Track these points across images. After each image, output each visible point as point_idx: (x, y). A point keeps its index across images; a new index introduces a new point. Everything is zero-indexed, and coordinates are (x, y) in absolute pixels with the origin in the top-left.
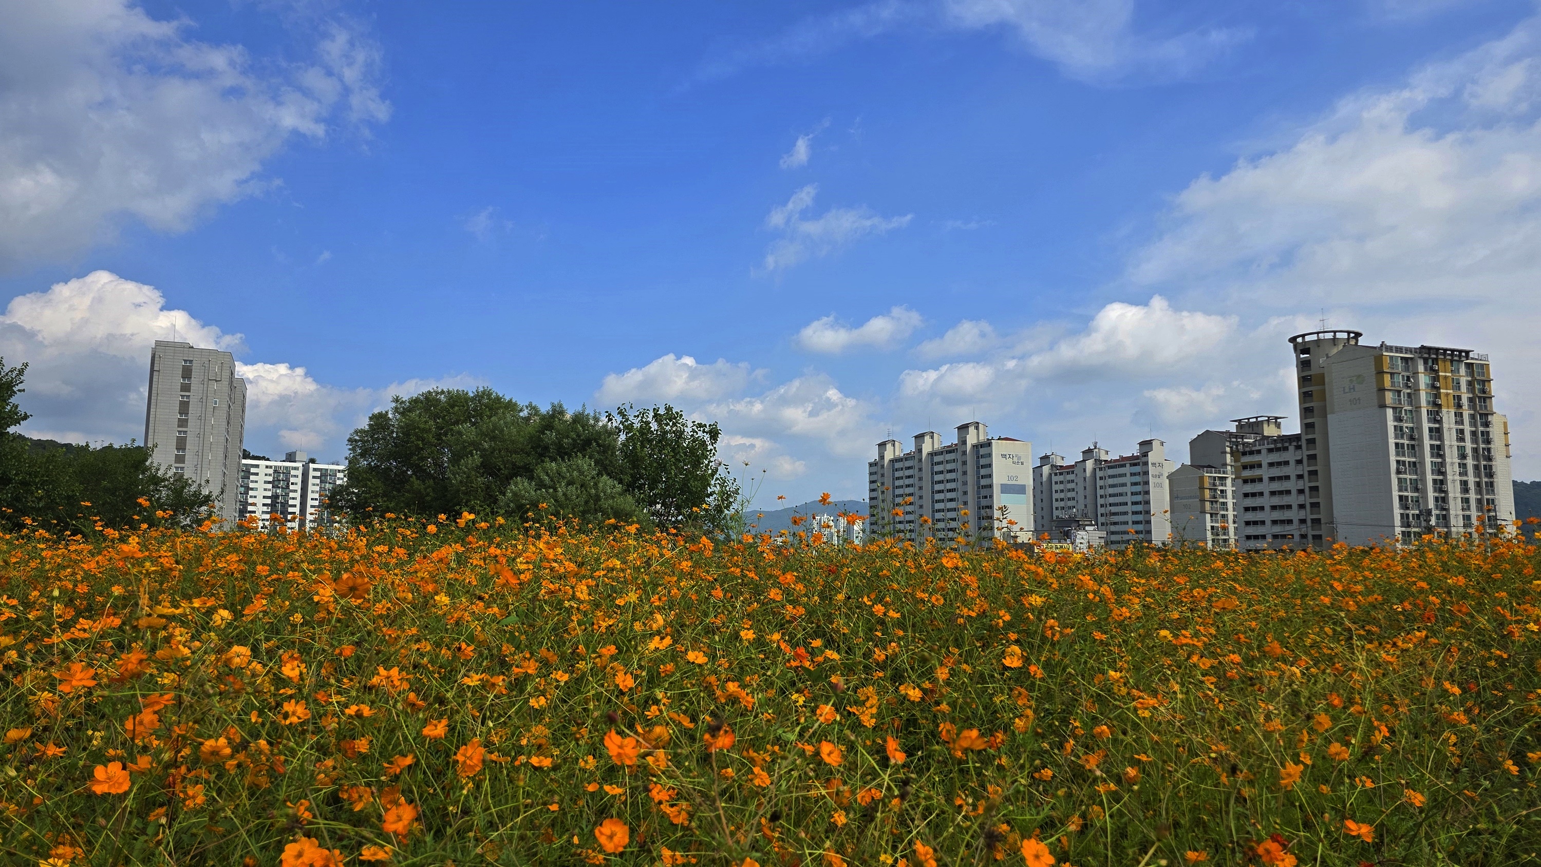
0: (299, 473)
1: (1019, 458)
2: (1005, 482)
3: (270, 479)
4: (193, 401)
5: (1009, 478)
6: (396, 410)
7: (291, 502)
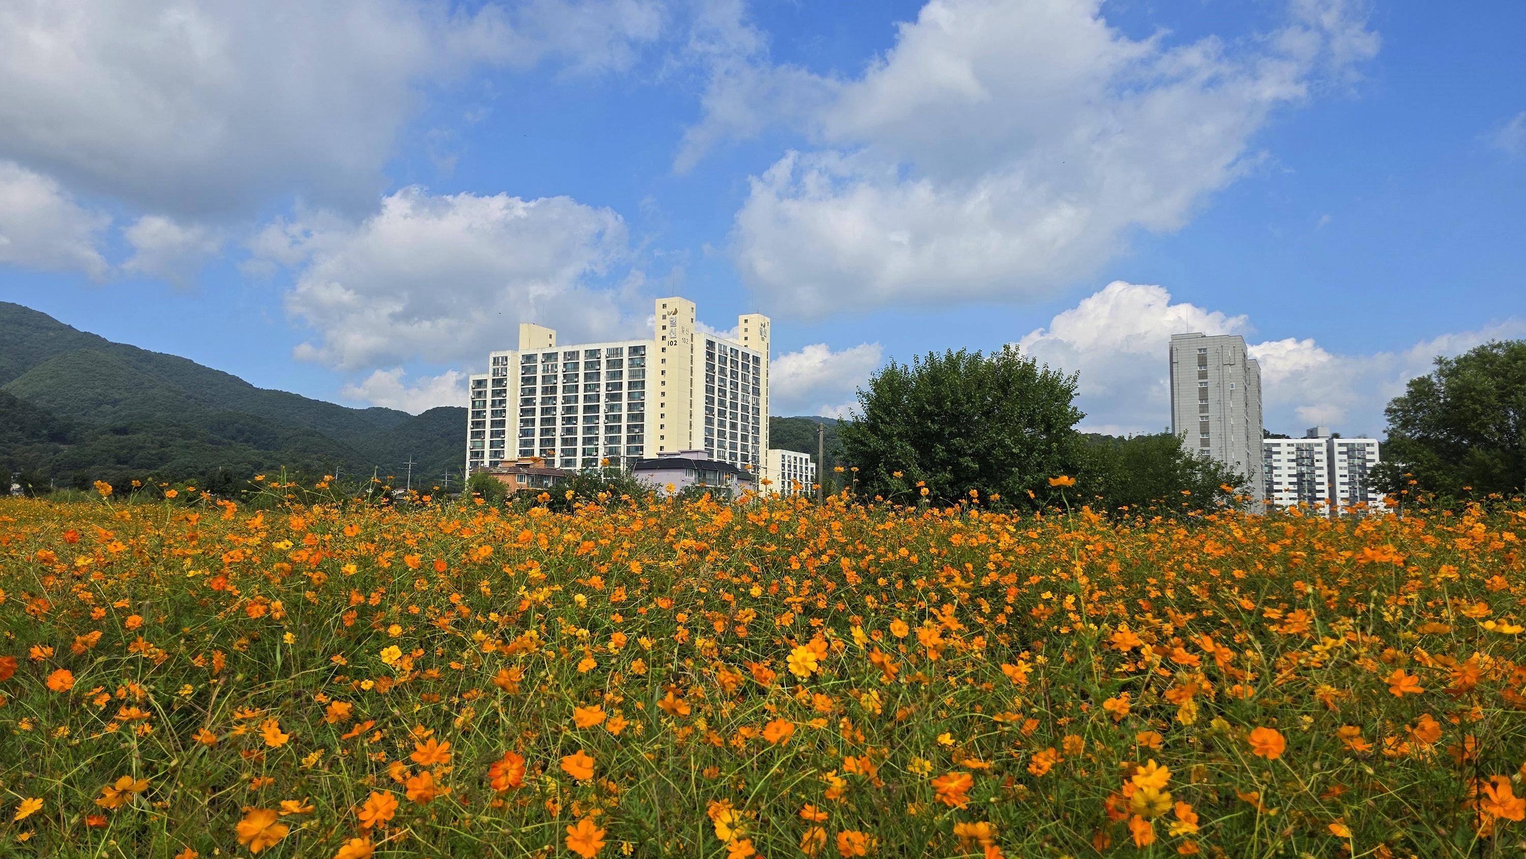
0: (1324, 449)
3: (1294, 457)
4: (1211, 387)
6: (1441, 373)
7: (1318, 480)
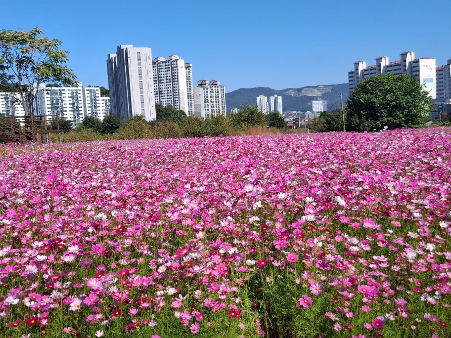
0: (81, 92)
1: (430, 67)
2: (425, 77)
3: (70, 95)
4: (143, 69)
5: (427, 76)
7: (80, 106)
